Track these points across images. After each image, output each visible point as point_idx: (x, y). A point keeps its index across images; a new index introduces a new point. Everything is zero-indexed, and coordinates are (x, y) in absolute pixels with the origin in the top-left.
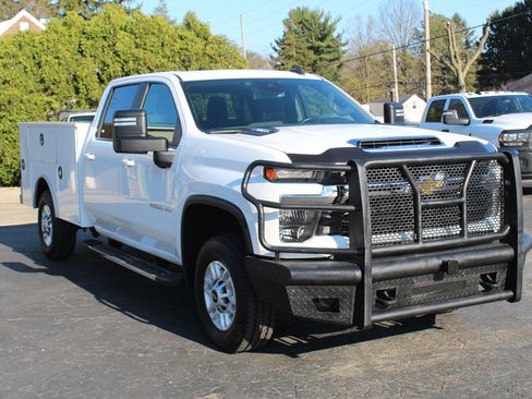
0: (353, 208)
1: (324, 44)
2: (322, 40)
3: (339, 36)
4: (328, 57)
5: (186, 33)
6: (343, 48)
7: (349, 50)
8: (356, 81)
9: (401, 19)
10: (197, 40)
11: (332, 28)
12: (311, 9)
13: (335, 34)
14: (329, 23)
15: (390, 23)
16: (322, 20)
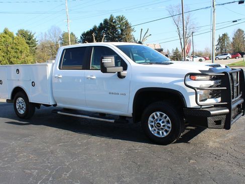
0: (226, 88)
1: (30, 41)
2: (29, 40)
3: (35, 39)
4: (32, 45)
5: (5, 35)
6: (36, 43)
7: (38, 44)
8: (41, 53)
9: (55, 34)
10: (10, 38)
11: (33, 36)
12: (25, 30)
13: (34, 38)
14: (32, 34)
15: (52, 35)
16: (29, 34)
